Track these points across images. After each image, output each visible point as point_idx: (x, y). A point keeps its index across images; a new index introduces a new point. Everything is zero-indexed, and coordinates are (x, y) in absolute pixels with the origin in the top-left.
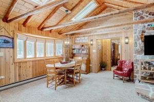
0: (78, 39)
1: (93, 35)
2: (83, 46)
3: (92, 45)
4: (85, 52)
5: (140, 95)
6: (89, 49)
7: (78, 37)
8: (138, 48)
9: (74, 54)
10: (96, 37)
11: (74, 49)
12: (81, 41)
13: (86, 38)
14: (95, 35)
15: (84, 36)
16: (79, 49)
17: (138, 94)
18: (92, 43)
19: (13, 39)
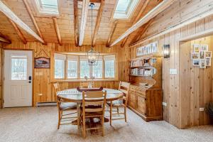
0: (140, 49)
1: (169, 34)
3: (167, 57)
18: (167, 52)
19: (50, 59)
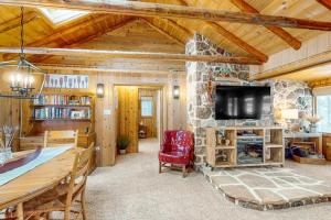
0: (55, 77)
1: (102, 73)
2: (72, 97)
3: (101, 96)
4: (81, 114)
5: (237, 202)
6: (93, 107)
7: (55, 72)
8: (202, 106)
9: (41, 121)
10: (113, 80)
11: (39, 107)
12: (66, 85)
13: (83, 78)
14: (109, 74)
15: (76, 72)
16: (60, 108)
17: (233, 199)
18: (100, 91)
